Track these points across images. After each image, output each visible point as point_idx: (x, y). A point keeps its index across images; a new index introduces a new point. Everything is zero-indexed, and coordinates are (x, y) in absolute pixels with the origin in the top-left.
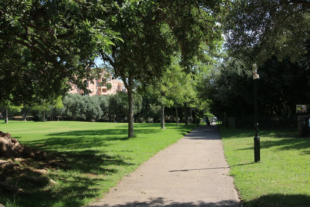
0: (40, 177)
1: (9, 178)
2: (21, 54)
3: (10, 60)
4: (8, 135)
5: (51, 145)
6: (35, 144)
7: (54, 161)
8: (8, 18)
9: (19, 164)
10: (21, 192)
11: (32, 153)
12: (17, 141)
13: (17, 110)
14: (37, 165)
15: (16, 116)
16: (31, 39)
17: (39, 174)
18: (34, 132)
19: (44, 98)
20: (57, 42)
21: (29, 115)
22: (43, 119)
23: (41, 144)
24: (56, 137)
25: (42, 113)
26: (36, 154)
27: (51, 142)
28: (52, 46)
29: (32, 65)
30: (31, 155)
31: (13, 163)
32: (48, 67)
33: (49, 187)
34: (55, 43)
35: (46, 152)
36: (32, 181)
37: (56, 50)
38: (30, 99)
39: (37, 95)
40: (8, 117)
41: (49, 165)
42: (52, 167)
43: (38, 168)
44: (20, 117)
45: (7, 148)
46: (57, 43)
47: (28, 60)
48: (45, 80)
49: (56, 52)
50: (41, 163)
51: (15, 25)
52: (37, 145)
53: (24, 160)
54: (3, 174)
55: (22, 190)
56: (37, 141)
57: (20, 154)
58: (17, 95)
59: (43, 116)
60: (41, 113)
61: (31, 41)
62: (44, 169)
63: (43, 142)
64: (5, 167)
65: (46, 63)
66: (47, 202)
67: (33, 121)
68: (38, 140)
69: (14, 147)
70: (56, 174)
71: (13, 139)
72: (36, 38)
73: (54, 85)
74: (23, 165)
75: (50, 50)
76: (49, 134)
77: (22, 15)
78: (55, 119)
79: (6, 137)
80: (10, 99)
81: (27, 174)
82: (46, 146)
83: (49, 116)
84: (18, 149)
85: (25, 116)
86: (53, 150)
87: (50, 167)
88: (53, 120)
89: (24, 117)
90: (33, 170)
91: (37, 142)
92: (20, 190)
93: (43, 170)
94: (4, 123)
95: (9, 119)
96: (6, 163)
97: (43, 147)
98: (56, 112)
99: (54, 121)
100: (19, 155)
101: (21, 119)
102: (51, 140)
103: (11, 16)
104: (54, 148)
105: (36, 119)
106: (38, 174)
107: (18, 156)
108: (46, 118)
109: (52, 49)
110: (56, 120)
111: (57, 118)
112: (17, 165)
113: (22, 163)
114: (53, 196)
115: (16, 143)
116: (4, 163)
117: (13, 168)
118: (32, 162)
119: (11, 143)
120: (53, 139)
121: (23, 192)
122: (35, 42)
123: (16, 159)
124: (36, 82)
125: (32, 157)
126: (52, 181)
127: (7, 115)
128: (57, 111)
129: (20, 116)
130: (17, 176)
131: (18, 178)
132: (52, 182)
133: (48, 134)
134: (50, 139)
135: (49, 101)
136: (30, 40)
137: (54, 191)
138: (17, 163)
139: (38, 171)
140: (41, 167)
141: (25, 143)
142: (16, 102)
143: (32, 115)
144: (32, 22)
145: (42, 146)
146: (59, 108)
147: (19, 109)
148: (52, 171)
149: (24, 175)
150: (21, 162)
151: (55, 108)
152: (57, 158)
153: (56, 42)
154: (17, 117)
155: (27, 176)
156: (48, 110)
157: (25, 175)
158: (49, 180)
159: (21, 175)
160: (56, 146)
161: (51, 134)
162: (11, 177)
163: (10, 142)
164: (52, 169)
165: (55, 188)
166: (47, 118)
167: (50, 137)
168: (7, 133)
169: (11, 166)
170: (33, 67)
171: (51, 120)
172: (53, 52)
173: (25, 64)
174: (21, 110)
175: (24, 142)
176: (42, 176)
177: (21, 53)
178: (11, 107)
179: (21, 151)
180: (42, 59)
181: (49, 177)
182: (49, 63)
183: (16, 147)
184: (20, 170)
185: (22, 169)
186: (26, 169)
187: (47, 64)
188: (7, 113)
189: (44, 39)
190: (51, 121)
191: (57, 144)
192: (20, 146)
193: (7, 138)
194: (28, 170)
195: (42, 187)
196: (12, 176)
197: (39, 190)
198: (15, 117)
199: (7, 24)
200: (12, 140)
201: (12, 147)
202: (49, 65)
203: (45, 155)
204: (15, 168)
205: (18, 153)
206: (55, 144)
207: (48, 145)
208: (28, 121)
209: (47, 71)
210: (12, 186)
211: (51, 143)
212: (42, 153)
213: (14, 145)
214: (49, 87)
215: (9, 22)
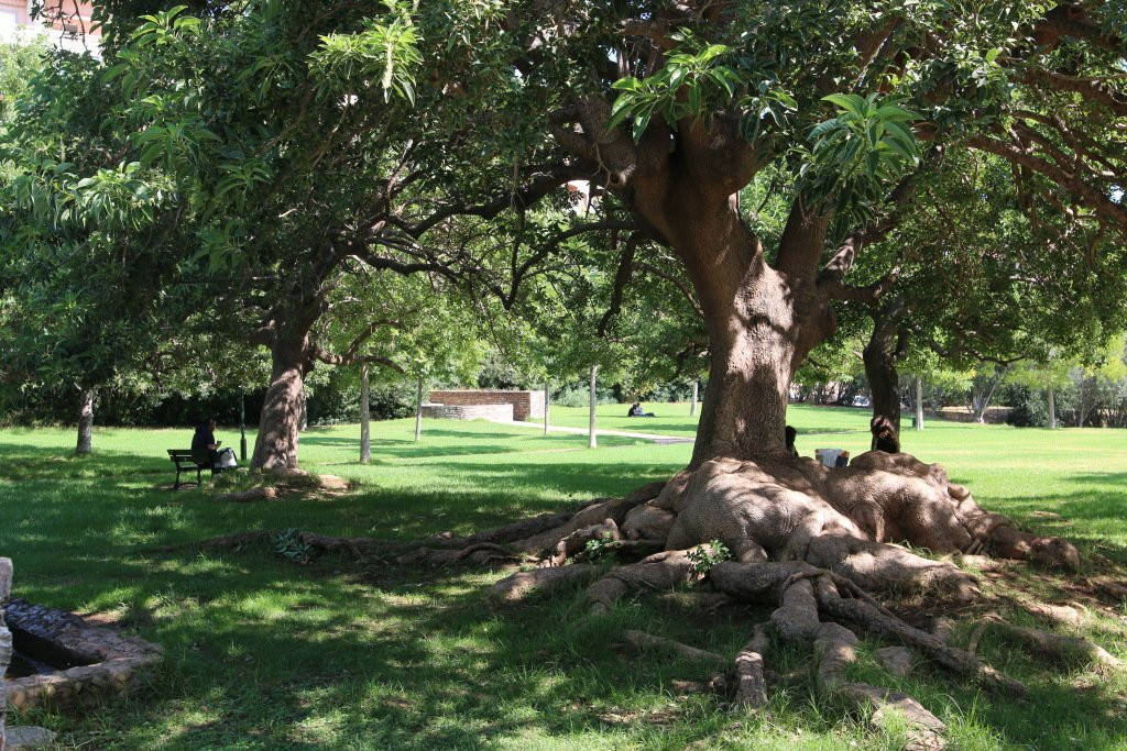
0: (1055, 634)
1: (944, 623)
2: (978, 185)
3: (939, 210)
4: (936, 471)
5: (1085, 517)
6: (1024, 509)
7: (1105, 579)
8: (964, 59)
9: (980, 577)
10: (988, 679)
11: (1023, 543)
12: (968, 496)
13: (958, 385)
14: (1042, 586)
15: (948, 406)
16: (1013, 127)
17: (1052, 622)
18: (1017, 464)
19: (1056, 342)
20: (1115, 129)
21: (997, 403)
22: (1045, 418)
23: (1047, 510)
24: (1103, 488)
25: (1044, 396)
26: (1037, 548)
27: (1086, 505)
28: (1092, 143)
29: (1016, 223)
30: (1018, 548)
31: (957, 572)
32: (1078, 225)
33: (1093, 676)
34: (1104, 133)
35: (1074, 544)
36: (1028, 645)
37: (1108, 160)
38: (1007, 346)
39: (1033, 330)
40: (924, 406)
41: (1089, 594)
42: (1102, 603)
43: (1050, 602)
44: (962, 409)
45: (933, 517)
46: (1115, 133)
47: (1000, 202)
48: (1059, 273)
49: (1111, 167)
50: (1058, 583)
51: (987, 79)
52: (1032, 515)
53: (994, 563)
54: (926, 605)
55: (992, 671)
56: (1032, 499)
57: (978, 541)
58: (958, 332)
59: (1047, 408)
60: (1037, 395)
61: (1015, 135)
62: (1070, 605)
63: (1052, 505)
64: (931, 583)
65: (1071, 212)
66: (1088, 731)
67: (1009, 422)
68: (1033, 495)
69: (959, 514)
70: (1119, 630)
71: (956, 487)
72: (1031, 122)
73: (1096, 291)
74: (994, 580)
75: (1084, 158)
76: (1075, 475)
77: (1010, 40)
78: (1094, 421)
79: (930, 478)
80: (935, 347)
81: (1008, 617)
82: (1065, 519)
83: (1067, 407)
84: (970, 525)
85: (982, 405)
86: (1094, 536)
87: (1094, 600)
88: (1086, 424)
89: (976, 411)
90: (1029, 603)
91: (1030, 503)
92: (987, 669)
93: (1067, 609)
94: (909, 428)
95: (927, 416)
96: (934, 570)
97: (1057, 525)
98: (1098, 393)
99: (1090, 426)
100: (974, 546)
101: (965, 418)
102: (1083, 500)
103: (974, 50)
104: (1100, 530)
105: (1020, 418)
106: (1050, 622)
107: (970, 549)
108: (1057, 416)
109: (1093, 156)
110: (1098, 424)
111: (1101, 417)
112: (973, 580)
113: (989, 574)
114: (1111, 713)
115: (965, 501)
116: (928, 568)
117: (957, 589)
118: (1024, 576)
119: (948, 500)
120: (1092, 498)
121: (997, 681)
122: (1027, 135)
123: (969, 559)
124: (1029, 282)
125: (1021, 556)
126: (1101, 653)
127: (919, 401)
128: (1101, 389)
129: (962, 405)
130: (974, 621)
131: (976, 625)
132: (1104, 660)
133: (1069, 476)
134: (1079, 495)
135: (1077, 350)
136: (1011, 130)
137: (1110, 693)
138: (973, 574)
139: (1047, 609)
140: (1059, 598)
141: (988, 504)
142: (954, 357)
143: (1006, 405)
144: (1043, 61)
145: (1053, 520)
146: (1108, 379)
147: (964, 380)
148: (1101, 616)
149: (996, 618)
150: (984, 572)
151: (1095, 378)
152: (1118, 569)
153: (1112, 128)
154: (951, 409)
155: (1008, 623)
156: (1065, 385)
157: (1000, 618)
158: (1092, 648)
159: (988, 617)
160: (1105, 521)
161: (1081, 475)
162: (951, 621)
163: (945, 495)
164: (1101, 610)
165: (1114, 683)
166: (1061, 415)
167: (1079, 487)
168: (934, 465)
169: (950, 583)
170: (1020, 229)
171: (1075, 424)
172: (1097, 166)
173: (991, 220)
174: (971, 384)
175: (985, 498)
176: (1064, 631)
177: (978, 182)
178: (935, 372)
179: (981, 530)
180: (1055, 198)
181: (1090, 640)
182: (1081, 212)
183: (966, 515)
184: (982, 600)
185: (989, 595)
186: (1006, 598)
187: (1076, 217)
188: (920, 395)
189: (1063, 123)
190: (1078, 426)
191: (1109, 514)
192: (979, 513)
193: (936, 483)
194: (1011, 601)
195: (1065, 671)
196: (955, 618)
197: (1056, 680)
198: (945, 409)
199: (961, 80)
200: (949, 489)
201: (950, 515)
202: (1081, 217)
203: (1068, 554)
204: (965, 588)
205: (974, 539)
206: (1102, 516)
207: (1075, 516)
208: (991, 426)
209: (1073, 239)
210: (957, 653)
211: (1087, 511)
212: (1058, 544)
213: (958, 507)
214: (1076, 298)
215: (967, 71)
